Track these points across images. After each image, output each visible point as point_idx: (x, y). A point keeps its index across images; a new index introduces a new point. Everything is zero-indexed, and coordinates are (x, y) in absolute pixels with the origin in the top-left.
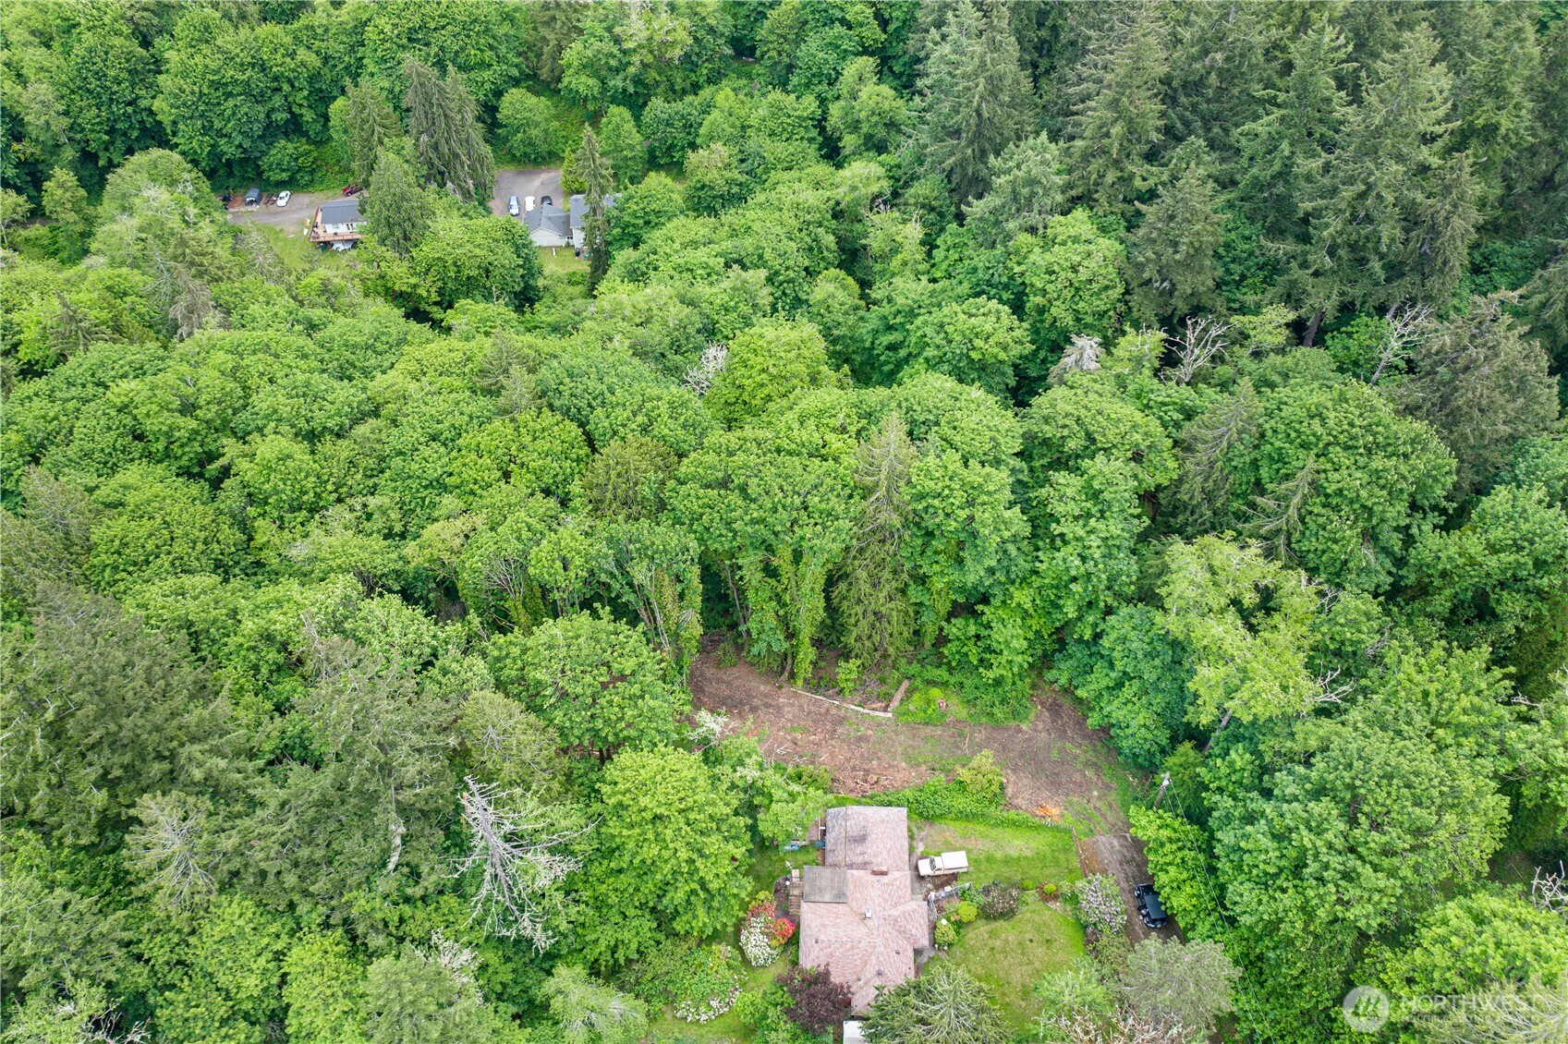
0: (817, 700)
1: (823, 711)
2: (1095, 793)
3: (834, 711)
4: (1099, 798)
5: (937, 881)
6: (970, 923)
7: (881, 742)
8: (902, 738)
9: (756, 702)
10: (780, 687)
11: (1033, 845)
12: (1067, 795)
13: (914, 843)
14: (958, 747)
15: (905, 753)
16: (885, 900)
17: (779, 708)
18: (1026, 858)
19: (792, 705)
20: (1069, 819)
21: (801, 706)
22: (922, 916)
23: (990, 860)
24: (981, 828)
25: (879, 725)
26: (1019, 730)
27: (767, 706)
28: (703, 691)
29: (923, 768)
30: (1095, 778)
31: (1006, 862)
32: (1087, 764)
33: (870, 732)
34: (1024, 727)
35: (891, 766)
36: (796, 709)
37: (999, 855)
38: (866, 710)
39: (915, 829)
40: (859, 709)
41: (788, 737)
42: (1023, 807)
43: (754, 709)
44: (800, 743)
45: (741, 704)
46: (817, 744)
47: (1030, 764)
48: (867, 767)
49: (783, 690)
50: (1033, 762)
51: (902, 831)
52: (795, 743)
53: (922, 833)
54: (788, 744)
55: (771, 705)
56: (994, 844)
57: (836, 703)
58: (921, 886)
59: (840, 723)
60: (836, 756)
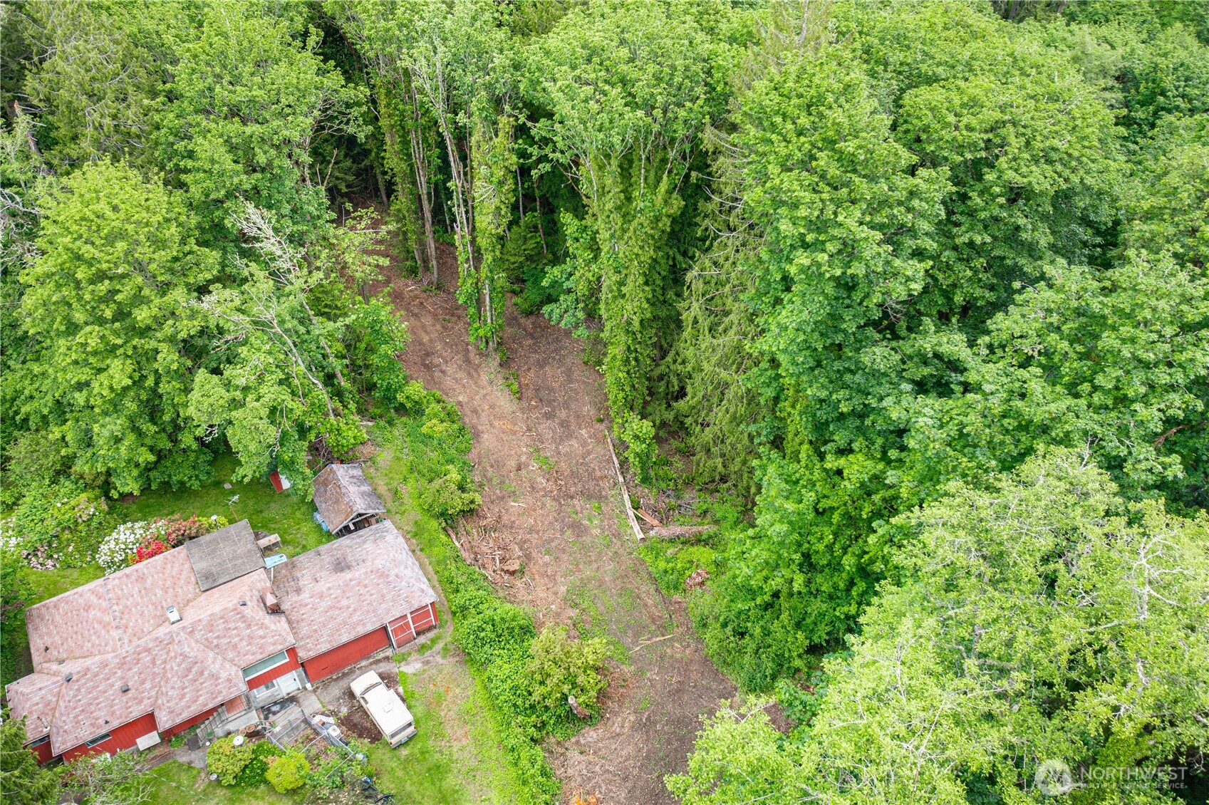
0: (610, 461)
1: (598, 474)
3: (605, 484)
6: (271, 788)
7: (585, 549)
8: (610, 567)
9: (563, 414)
10: (600, 420)
13: (414, 656)
14: (637, 635)
15: (584, 582)
16: (210, 627)
17: (570, 435)
19: (584, 444)
21: (589, 453)
22: (213, 695)
23: (437, 771)
24: (491, 727)
25: (618, 535)
27: (564, 424)
28: (542, 367)
29: (573, 613)
33: (597, 532)
35: (552, 578)
36: (581, 451)
37: (451, 781)
38: (631, 512)
39: (440, 645)
40: (628, 504)
41: (523, 459)
42: (570, 772)
43: (549, 416)
44: (523, 472)
45: (550, 403)
46: (533, 488)
47: (669, 742)
48: (534, 555)
49: (598, 426)
50: (676, 744)
51: (388, 611)
52: (519, 469)
53: (439, 659)
54: (512, 464)
55: (568, 427)
56: (473, 763)
57: (621, 479)
58: (338, 699)
59: (590, 497)
60: (529, 515)
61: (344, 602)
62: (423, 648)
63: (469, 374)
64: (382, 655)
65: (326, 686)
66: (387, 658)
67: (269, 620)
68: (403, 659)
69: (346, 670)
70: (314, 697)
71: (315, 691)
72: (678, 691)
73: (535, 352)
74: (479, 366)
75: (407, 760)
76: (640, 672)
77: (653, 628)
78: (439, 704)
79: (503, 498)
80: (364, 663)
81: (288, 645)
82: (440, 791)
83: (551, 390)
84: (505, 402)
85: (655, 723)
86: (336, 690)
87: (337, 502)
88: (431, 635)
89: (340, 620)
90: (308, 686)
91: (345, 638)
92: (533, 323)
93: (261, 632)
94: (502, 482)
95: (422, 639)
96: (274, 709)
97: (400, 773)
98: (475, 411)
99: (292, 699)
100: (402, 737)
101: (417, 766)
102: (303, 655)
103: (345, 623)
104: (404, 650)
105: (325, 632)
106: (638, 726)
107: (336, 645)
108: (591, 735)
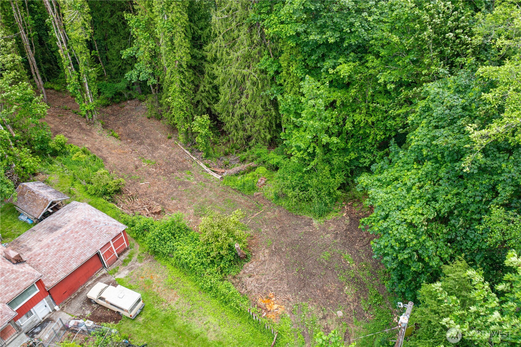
0: (184, 153)
2: (340, 313)
3: (188, 163)
4: (339, 321)
5: (99, 313)
7: (193, 191)
8: (211, 194)
10: (170, 138)
11: (225, 331)
12: (306, 299)
13: (122, 268)
15: (202, 204)
17: (157, 149)
18: (204, 341)
19: (166, 150)
20: (287, 325)
21: (171, 153)
24: (190, 285)
26: (309, 224)
27: (151, 145)
28: (125, 125)
30: (350, 298)
31: (180, 333)
32: (356, 281)
33: (195, 182)
34: (315, 222)
35: (183, 209)
36: (166, 153)
37: (180, 322)
38: (208, 170)
39: (136, 257)
40: (205, 167)
41: (137, 163)
42: (249, 288)
43: (141, 144)
44: (140, 169)
45: (138, 139)
46: (150, 174)
47: (293, 254)
48: (166, 202)
49: (170, 140)
50: (297, 254)
51: (98, 242)
52: (136, 168)
53: (138, 264)
54: (132, 166)
55: (153, 145)
56: (188, 308)
57: (194, 158)
58: (81, 308)
59: (182, 170)
60: (153, 186)
61: (66, 245)
62: (125, 262)
63: (86, 134)
64: (100, 275)
65: (69, 304)
66: (104, 275)
67: (15, 267)
68: (115, 271)
69: (79, 291)
70: (63, 313)
71: (62, 310)
72: (283, 231)
73: (119, 120)
74: (91, 129)
75: (145, 322)
76: (258, 231)
77: (251, 211)
78: (150, 286)
79: (134, 183)
80: (89, 283)
81: (36, 279)
82: (175, 330)
83: (136, 133)
84: (113, 142)
85: (280, 249)
86: (77, 304)
87: (34, 200)
88: (127, 253)
89: (66, 256)
90: (56, 308)
91: (74, 266)
92: (111, 110)
93: (13, 276)
94: (130, 176)
95: (122, 258)
96: (36, 331)
97: (144, 331)
98: (98, 149)
99: (47, 320)
100: (136, 310)
101: (154, 324)
102: (48, 285)
103: (72, 258)
104: (114, 266)
105: (59, 266)
106: (273, 253)
107: (69, 272)
108: (250, 266)
